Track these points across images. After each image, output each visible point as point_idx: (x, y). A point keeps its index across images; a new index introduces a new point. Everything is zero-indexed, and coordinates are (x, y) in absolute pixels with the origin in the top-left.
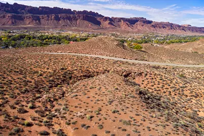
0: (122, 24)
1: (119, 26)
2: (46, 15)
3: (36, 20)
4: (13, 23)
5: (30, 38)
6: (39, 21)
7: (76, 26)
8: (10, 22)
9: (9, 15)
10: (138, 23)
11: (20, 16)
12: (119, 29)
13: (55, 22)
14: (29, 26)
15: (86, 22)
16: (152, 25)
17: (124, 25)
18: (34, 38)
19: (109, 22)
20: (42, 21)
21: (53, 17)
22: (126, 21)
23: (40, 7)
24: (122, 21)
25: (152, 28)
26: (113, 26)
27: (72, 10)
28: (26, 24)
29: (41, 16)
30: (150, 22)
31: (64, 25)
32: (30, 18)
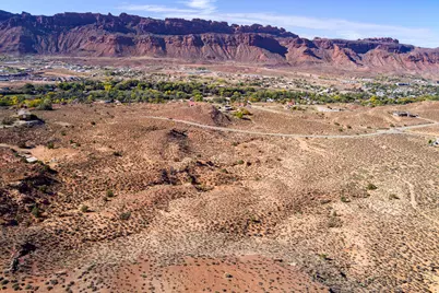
0: (336, 53)
1: (328, 59)
2: (177, 37)
3: (157, 46)
4: (117, 52)
5: (144, 87)
6: (164, 47)
7: (233, 58)
8: (112, 50)
9: (112, 36)
10: (376, 50)
11: (130, 39)
12: (325, 65)
13: (194, 49)
14: (145, 57)
15: (254, 49)
16: (411, 57)
17: (340, 57)
18: (151, 86)
19: (306, 48)
20: (169, 47)
21: (189, 40)
22: (346, 46)
23: (167, 19)
24: (336, 48)
25: (409, 64)
26: (312, 59)
27: (230, 25)
28: (138, 55)
29: (166, 38)
30: (405, 49)
31: (209, 57)
32: (147, 41)
